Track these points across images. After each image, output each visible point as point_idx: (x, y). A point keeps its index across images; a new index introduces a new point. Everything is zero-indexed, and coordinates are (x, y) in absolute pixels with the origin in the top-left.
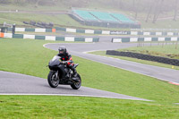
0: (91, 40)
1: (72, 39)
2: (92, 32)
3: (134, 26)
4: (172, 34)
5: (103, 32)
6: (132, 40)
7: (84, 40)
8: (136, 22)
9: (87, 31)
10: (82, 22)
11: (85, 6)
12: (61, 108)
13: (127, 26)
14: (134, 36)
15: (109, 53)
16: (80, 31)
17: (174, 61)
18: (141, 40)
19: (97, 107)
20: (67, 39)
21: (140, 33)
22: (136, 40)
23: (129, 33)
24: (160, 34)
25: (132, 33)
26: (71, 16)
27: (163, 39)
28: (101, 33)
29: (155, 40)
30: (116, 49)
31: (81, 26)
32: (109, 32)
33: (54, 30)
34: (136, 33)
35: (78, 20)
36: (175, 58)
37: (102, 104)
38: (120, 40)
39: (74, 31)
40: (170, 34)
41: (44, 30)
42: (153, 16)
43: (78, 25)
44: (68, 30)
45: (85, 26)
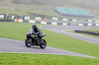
0: (66, 24)
1: (56, 23)
2: (67, 20)
3: (90, 17)
5: (73, 20)
6: (89, 25)
7: (62, 24)
8: (91, 15)
9: (64, 19)
10: (61, 14)
11: (63, 6)
12: (50, 61)
13: (86, 17)
14: (90, 23)
15: (76, 31)
16: (60, 19)
18: (94, 25)
19: (70, 61)
20: (53, 23)
21: (93, 21)
22: (91, 24)
23: (87, 21)
25: (89, 21)
26: (55, 11)
28: (71, 20)
30: (80, 30)
32: (76, 20)
33: (46, 18)
34: (91, 21)
35: (59, 13)
37: (73, 60)
38: (82, 25)
39: (57, 19)
41: (40, 18)
43: (59, 16)
44: (54, 18)
45: (63, 17)
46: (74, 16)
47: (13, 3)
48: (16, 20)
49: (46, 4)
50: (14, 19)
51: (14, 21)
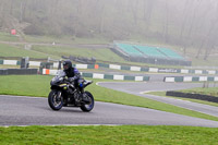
0: (141, 78)
1: (121, 77)
2: (139, 69)
5: (151, 70)
7: (134, 79)
8: (186, 59)
9: (132, 68)
13: (176, 62)
15: (169, 94)
20: (116, 77)
23: (179, 71)
25: (182, 71)
26: (113, 50)
28: (147, 70)
32: (156, 70)
34: (186, 71)
41: (85, 66)
42: (204, 51)
44: (111, 67)
45: (130, 63)
46: (152, 61)
47: (26, 33)
48: (44, 70)
49: (92, 36)
50: (41, 69)
51: (41, 73)
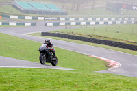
0: (29, 24)
1: (15, 24)
2: (31, 18)
3: (63, 14)
4: (91, 19)
5: (39, 18)
6: (61, 24)
7: (24, 25)
8: (64, 10)
9: (26, 18)
10: (22, 11)
12: (6, 77)
13: (57, 13)
14: (62, 21)
16: (21, 17)
17: (93, 39)
18: (68, 24)
19: (34, 76)
20: (11, 24)
21: (66, 19)
22: (64, 24)
23: (58, 19)
24: (82, 19)
25: (61, 19)
26: (14, 6)
27: (84, 23)
28: (37, 19)
29: (78, 24)
30: (48, 31)
31: (22, 14)
32: (43, 18)
34: (64, 19)
35: (19, 9)
36: (93, 37)
37: (38, 74)
38: (51, 24)
39: (16, 17)
40: (90, 19)
42: (76, 6)
43: (19, 13)
44: (12, 17)
46: (40, 13)
